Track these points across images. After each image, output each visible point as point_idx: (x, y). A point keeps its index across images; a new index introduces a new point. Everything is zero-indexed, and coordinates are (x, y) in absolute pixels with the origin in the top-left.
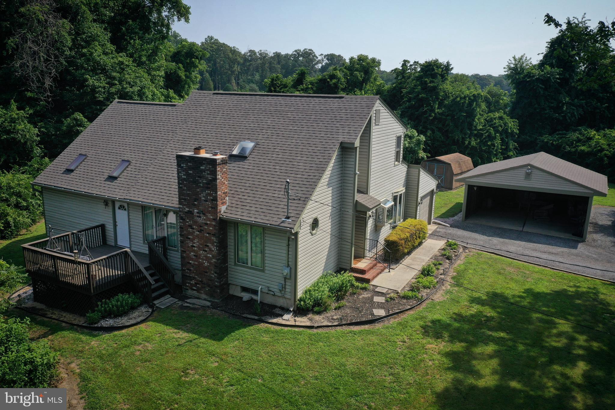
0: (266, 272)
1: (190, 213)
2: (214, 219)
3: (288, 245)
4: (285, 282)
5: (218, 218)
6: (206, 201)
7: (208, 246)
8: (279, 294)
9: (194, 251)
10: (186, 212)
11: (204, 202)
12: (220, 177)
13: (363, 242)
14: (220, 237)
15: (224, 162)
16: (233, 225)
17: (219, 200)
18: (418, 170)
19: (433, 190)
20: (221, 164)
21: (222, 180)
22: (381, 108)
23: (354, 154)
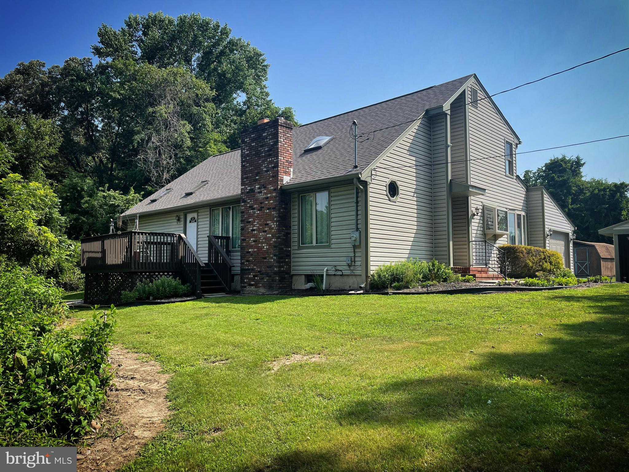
0: (333, 246)
1: (252, 191)
2: (275, 190)
3: (357, 202)
4: (354, 253)
5: (279, 187)
6: (267, 171)
7: (268, 224)
8: (348, 272)
9: (254, 236)
10: (248, 192)
11: (266, 173)
12: (283, 140)
13: (467, 246)
14: (282, 210)
15: (287, 126)
16: (297, 200)
17: (281, 167)
18: (540, 193)
19: (568, 234)
20: (284, 126)
21: (286, 145)
22: (479, 91)
23: (444, 124)
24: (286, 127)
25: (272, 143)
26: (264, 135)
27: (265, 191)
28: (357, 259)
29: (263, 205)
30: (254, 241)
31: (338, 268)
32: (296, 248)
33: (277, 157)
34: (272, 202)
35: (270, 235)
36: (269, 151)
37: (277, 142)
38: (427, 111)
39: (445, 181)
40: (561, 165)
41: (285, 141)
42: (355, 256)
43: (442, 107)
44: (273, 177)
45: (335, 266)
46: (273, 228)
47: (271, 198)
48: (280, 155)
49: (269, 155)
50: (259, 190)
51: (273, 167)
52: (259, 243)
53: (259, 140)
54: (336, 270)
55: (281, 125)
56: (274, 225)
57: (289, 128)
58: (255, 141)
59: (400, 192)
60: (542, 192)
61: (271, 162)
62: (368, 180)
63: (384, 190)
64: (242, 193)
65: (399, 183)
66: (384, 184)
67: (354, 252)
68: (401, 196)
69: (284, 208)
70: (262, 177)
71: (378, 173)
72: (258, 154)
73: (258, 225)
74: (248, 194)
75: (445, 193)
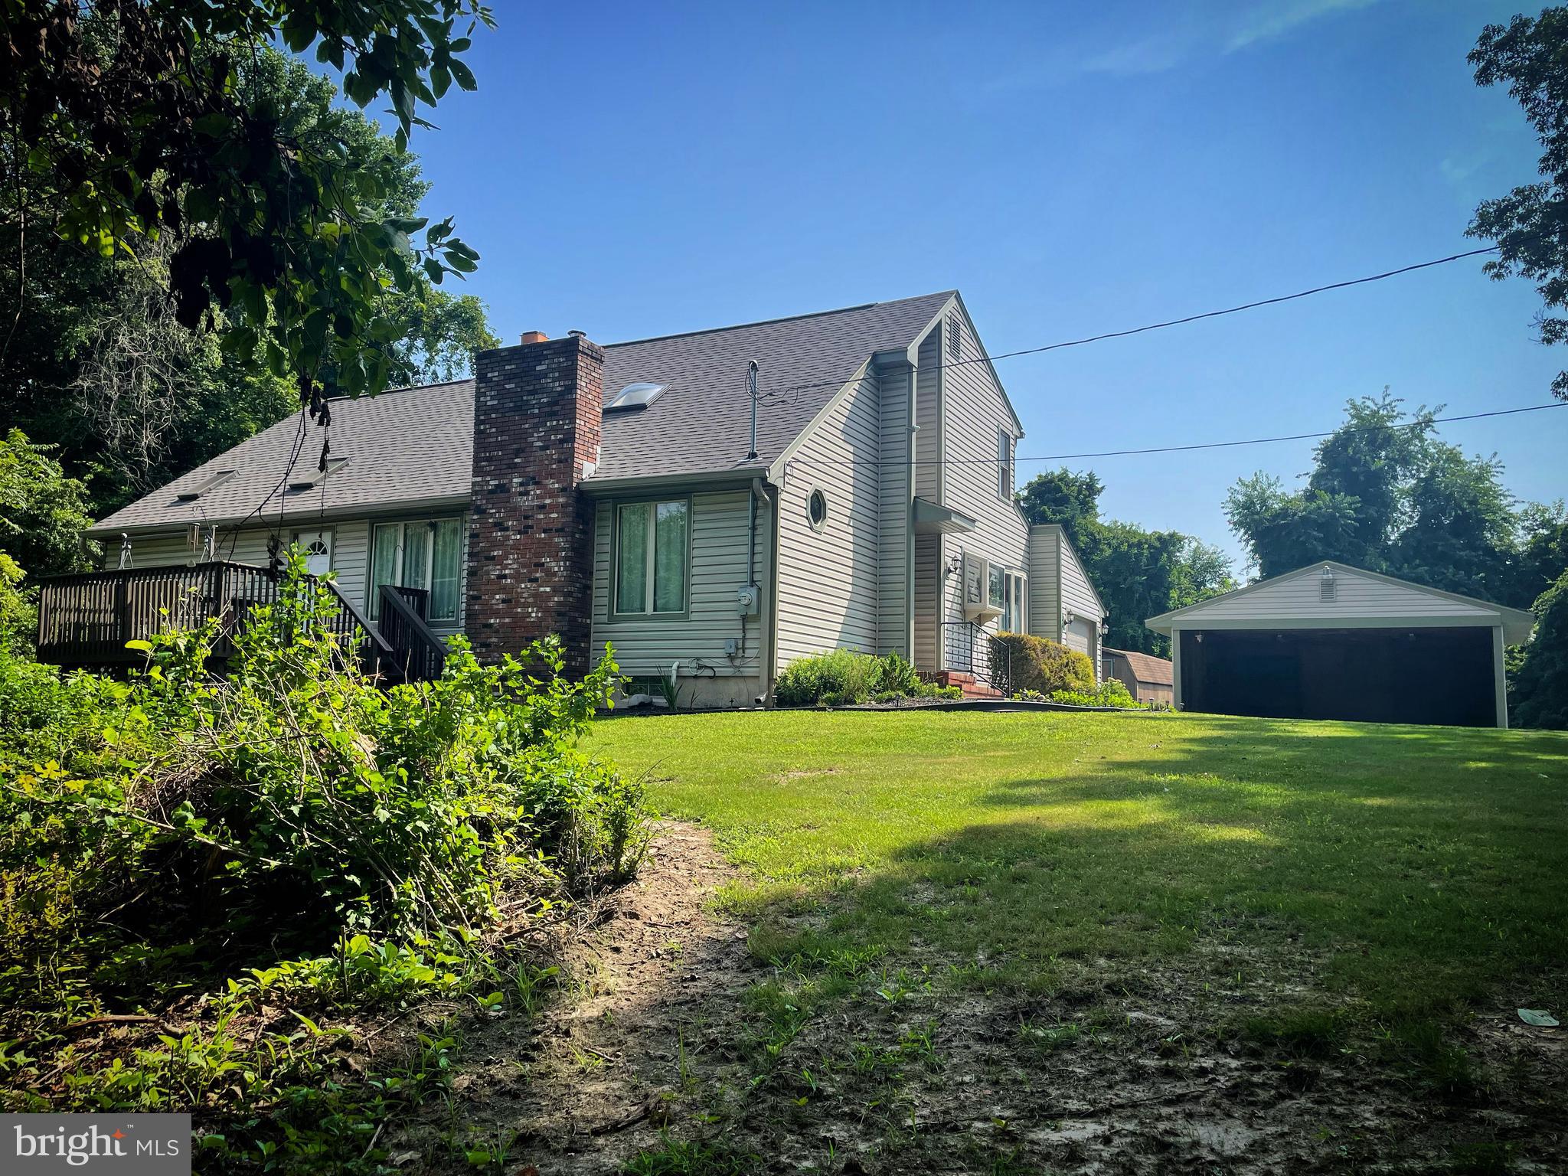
1: (502, 489)
2: (564, 490)
3: (754, 528)
5: (574, 485)
6: (544, 448)
7: (543, 565)
8: (729, 671)
10: (490, 492)
11: (540, 453)
12: (584, 384)
13: (934, 633)
14: (577, 536)
15: (595, 355)
16: (610, 514)
17: (579, 442)
18: (1054, 536)
19: (1094, 624)
20: (588, 355)
21: (590, 396)
22: (962, 326)
23: (906, 384)
24: (592, 357)
25: (559, 389)
26: (538, 368)
27: (538, 492)
28: (748, 644)
29: (530, 522)
30: (504, 601)
31: (706, 662)
32: (605, 619)
33: (573, 420)
34: (555, 515)
35: (548, 589)
36: (549, 404)
37: (572, 388)
38: (875, 355)
39: (904, 499)
40: (1059, 489)
41: (589, 386)
42: (744, 639)
43: (904, 351)
44: (560, 461)
45: (698, 659)
46: (555, 574)
47: (553, 508)
48: (578, 416)
49: (552, 415)
50: (522, 489)
51: (562, 441)
52: (518, 604)
53: (525, 379)
54: (700, 667)
55: (583, 352)
56: (558, 567)
57: (596, 359)
58: (516, 380)
59: (829, 513)
60: (1057, 536)
61: (555, 430)
62: (779, 483)
63: (802, 507)
64: (475, 493)
65: (826, 495)
66: (804, 495)
67: (744, 630)
68: (829, 521)
69: (583, 532)
70: (532, 459)
71: (796, 473)
72: (521, 408)
73: (515, 566)
74: (489, 496)
75: (904, 523)
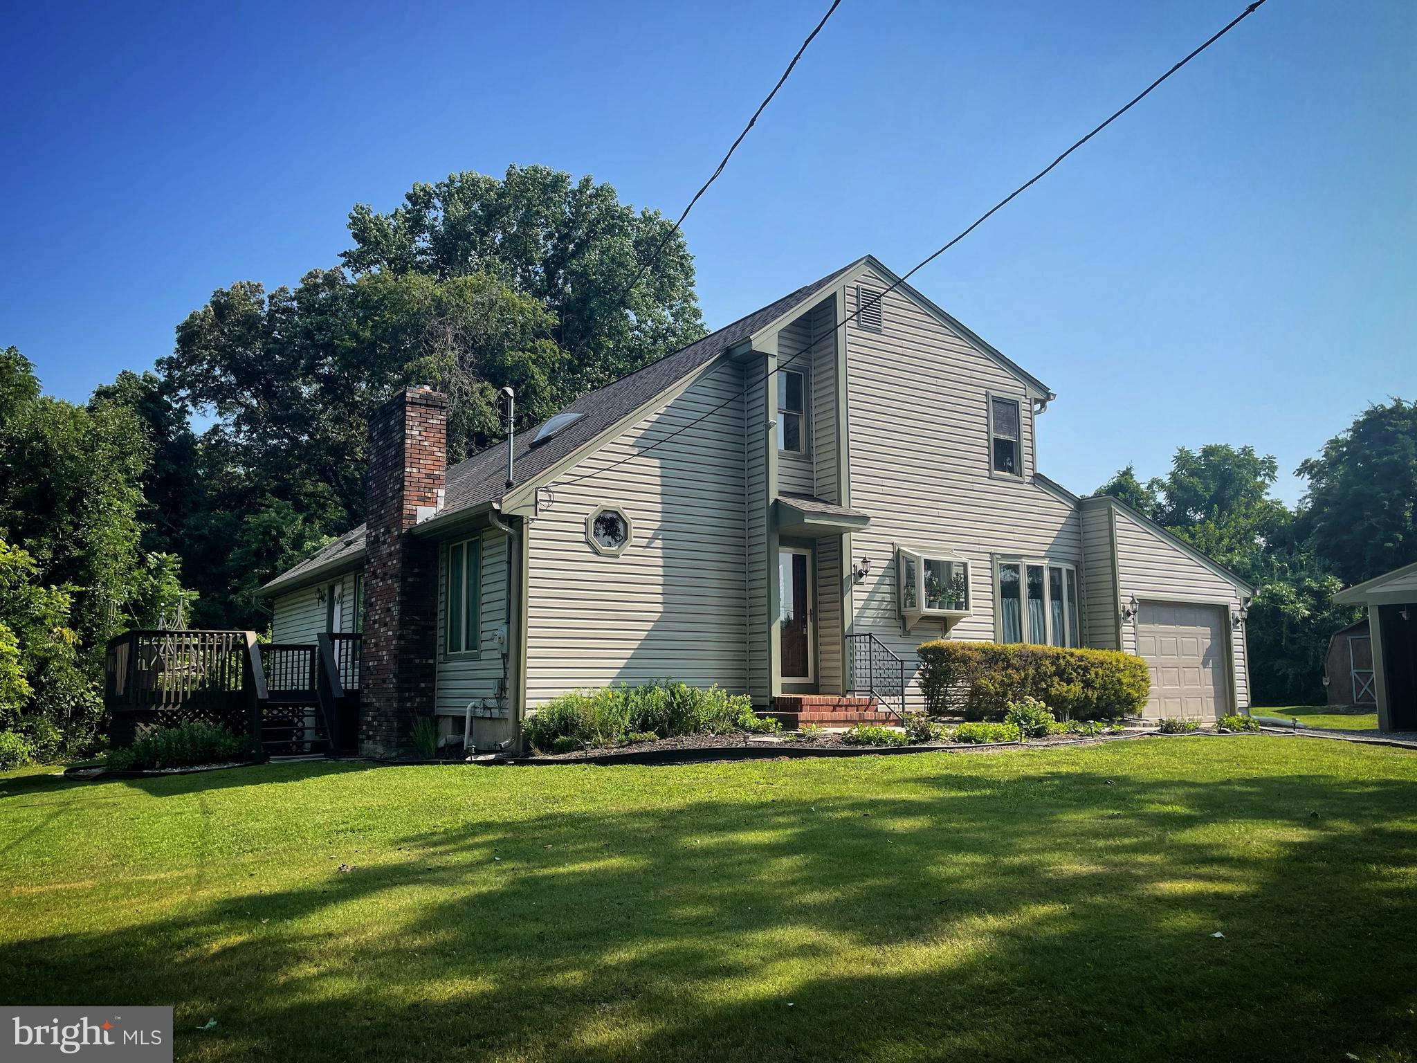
0: (481, 655)
1: (377, 539)
2: (399, 537)
4: (504, 672)
6: (392, 498)
7: (390, 610)
9: (375, 634)
10: (373, 542)
11: (391, 503)
12: (417, 433)
13: (839, 647)
15: (430, 402)
16: (444, 556)
17: (411, 489)
18: (1106, 512)
19: (1225, 608)
20: (421, 404)
21: (426, 443)
22: (886, 293)
23: (763, 376)
24: (427, 405)
25: (399, 441)
26: (391, 423)
27: (389, 540)
28: (507, 684)
29: (386, 569)
30: (375, 645)
31: (486, 703)
32: (442, 658)
33: (404, 469)
34: (395, 562)
35: (392, 633)
36: (395, 456)
37: (402, 438)
38: (727, 351)
39: (763, 504)
41: (424, 434)
42: (505, 678)
43: (748, 342)
44: (398, 510)
45: (484, 699)
46: (395, 618)
47: (395, 554)
48: (406, 464)
49: (396, 466)
50: (383, 538)
51: (399, 490)
52: (380, 648)
53: (386, 435)
54: (485, 708)
55: (412, 403)
56: (395, 611)
57: (435, 406)
58: (383, 437)
59: (633, 532)
60: (1110, 510)
61: (397, 480)
62: (527, 513)
63: (579, 531)
65: (628, 515)
66: (582, 518)
67: (504, 669)
68: (634, 541)
69: (417, 575)
70: (388, 509)
71: (557, 497)
72: (385, 463)
73: (380, 612)
74: (372, 547)
